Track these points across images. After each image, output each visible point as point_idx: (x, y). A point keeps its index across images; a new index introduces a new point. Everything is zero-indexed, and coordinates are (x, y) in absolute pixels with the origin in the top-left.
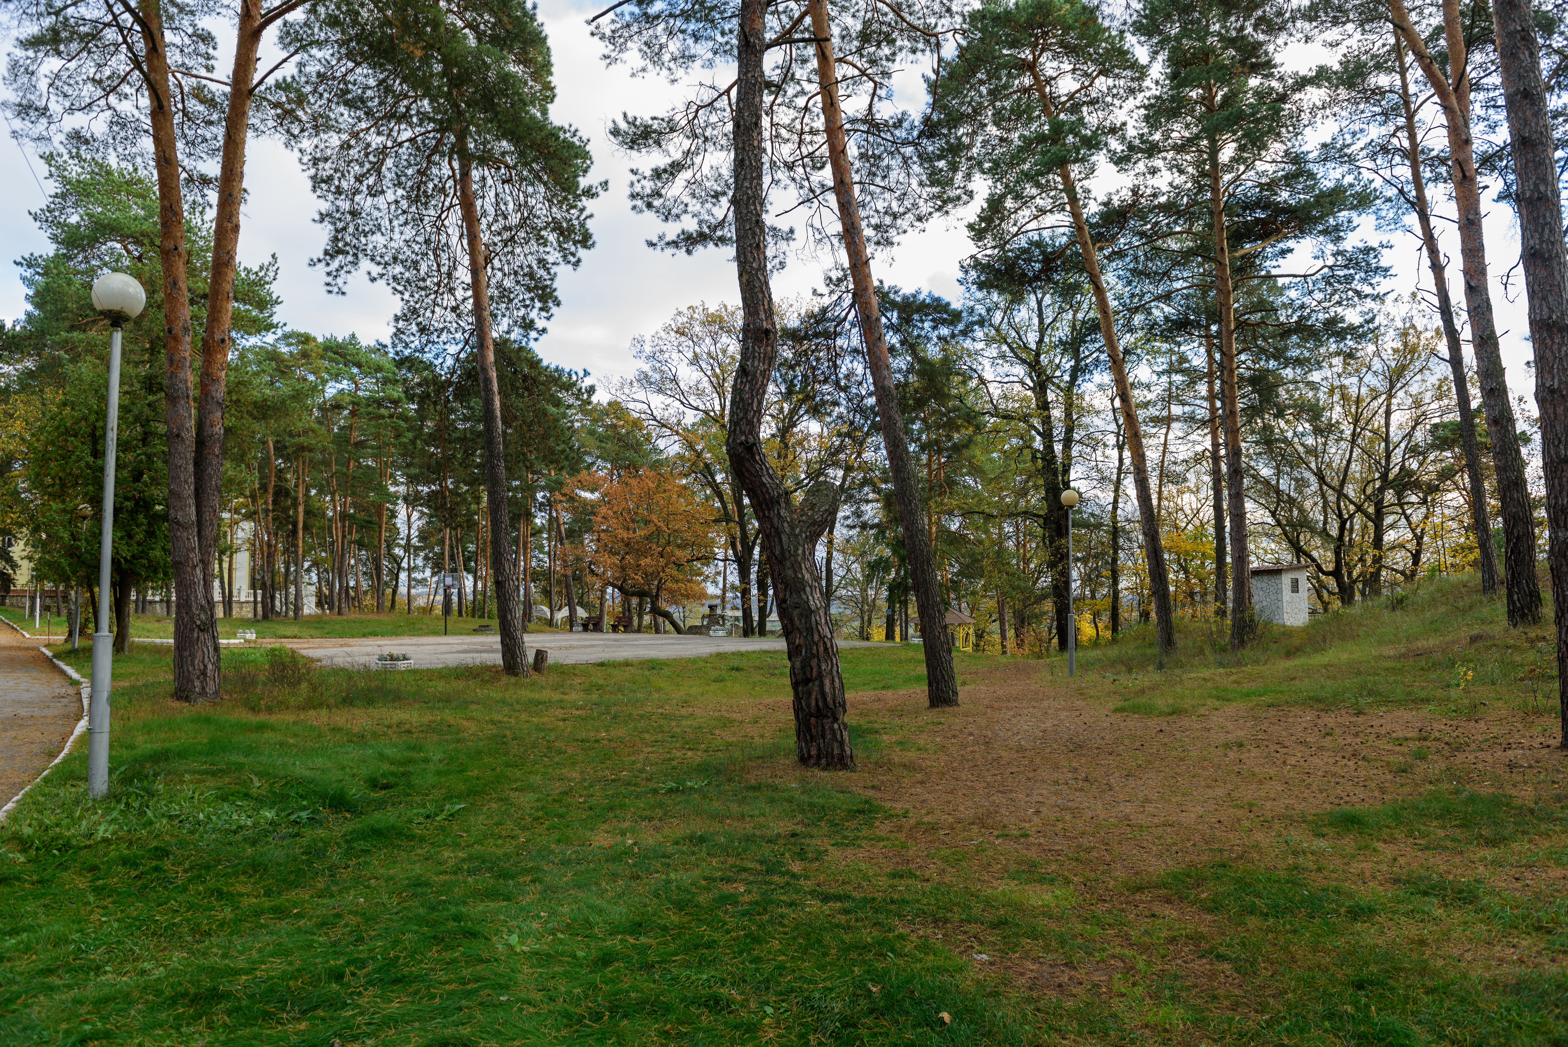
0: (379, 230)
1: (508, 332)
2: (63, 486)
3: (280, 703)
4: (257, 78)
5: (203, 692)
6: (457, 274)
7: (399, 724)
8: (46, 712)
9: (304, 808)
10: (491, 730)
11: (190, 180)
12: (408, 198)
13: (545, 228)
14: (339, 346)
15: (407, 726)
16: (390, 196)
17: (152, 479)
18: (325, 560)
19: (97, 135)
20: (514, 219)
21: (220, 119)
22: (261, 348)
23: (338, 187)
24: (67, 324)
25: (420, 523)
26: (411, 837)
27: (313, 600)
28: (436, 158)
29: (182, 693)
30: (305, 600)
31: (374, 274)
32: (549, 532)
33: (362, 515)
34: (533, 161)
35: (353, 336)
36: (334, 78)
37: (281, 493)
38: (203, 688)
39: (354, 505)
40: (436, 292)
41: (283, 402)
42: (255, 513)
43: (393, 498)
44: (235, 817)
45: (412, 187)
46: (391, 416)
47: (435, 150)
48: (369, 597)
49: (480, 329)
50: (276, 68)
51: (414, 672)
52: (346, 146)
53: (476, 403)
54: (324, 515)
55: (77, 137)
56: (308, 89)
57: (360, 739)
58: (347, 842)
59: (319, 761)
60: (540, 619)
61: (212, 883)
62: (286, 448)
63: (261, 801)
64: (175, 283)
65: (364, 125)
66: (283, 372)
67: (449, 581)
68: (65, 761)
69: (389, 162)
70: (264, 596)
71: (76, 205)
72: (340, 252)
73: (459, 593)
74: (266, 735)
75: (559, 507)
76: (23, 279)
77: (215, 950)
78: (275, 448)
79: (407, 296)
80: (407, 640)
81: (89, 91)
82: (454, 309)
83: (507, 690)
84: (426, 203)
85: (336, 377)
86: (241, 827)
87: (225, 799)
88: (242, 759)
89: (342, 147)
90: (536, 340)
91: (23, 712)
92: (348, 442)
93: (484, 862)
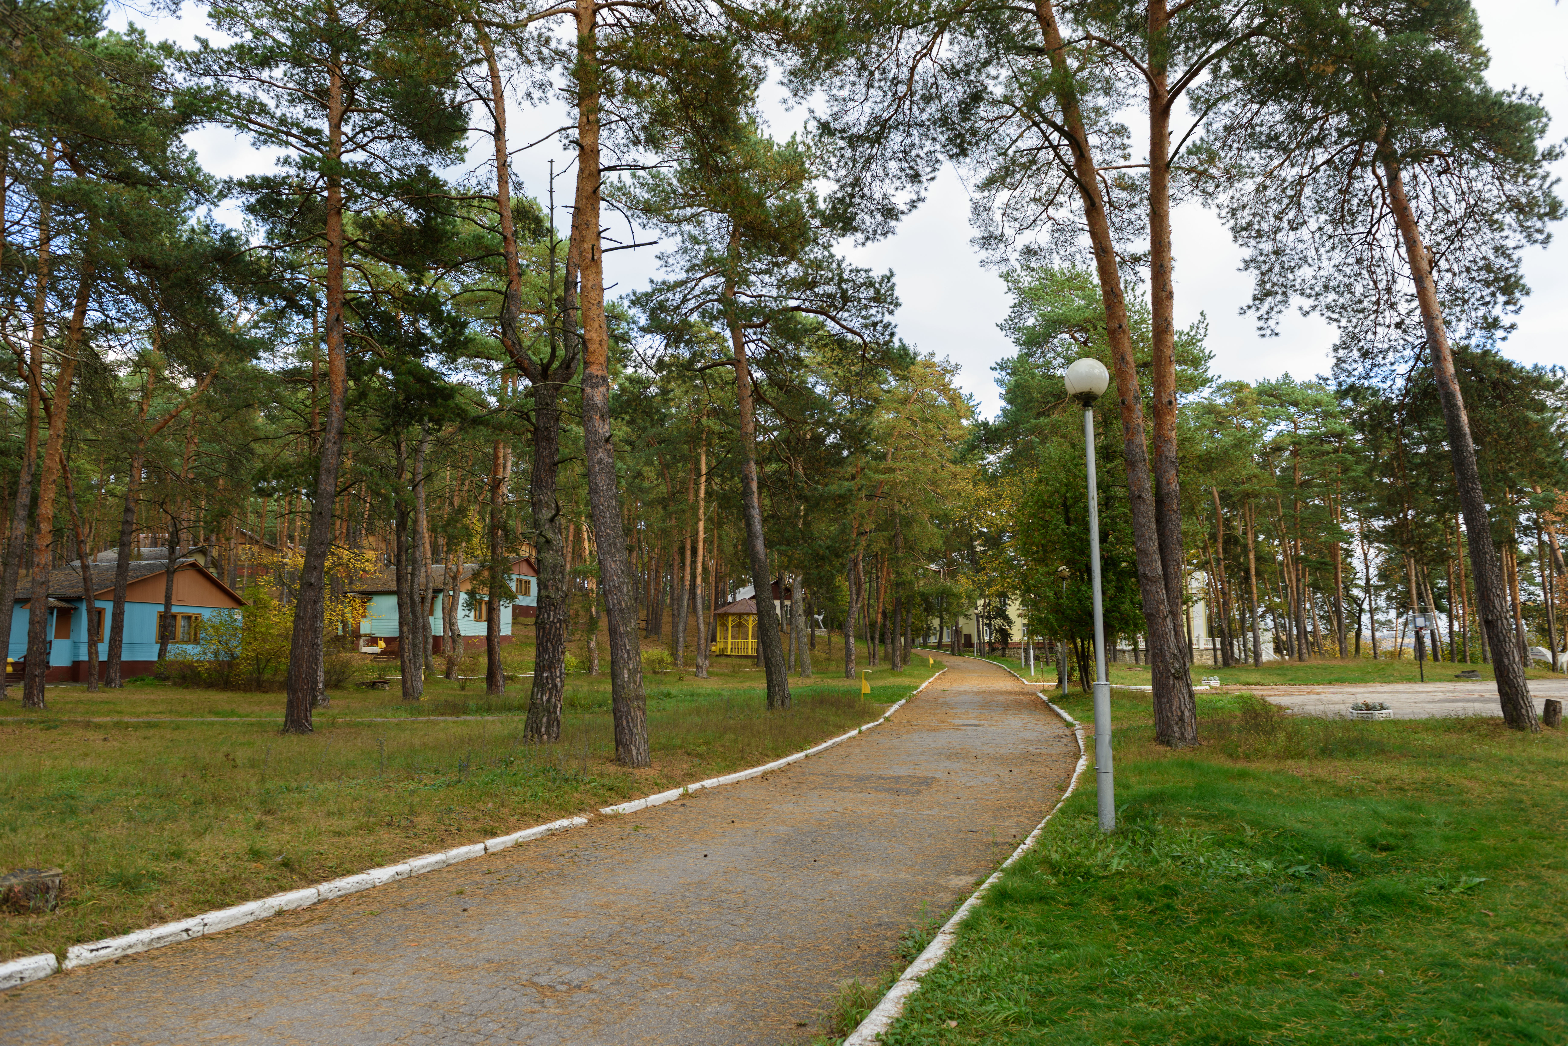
0: (1306, 262)
1: (1468, 337)
2: (1045, 552)
3: (1257, 751)
4: (1171, 150)
5: (1182, 738)
6: (1396, 287)
7: (1389, 780)
8: (1051, 750)
9: (1302, 863)
10: (1500, 793)
11: (1124, 262)
12: (1332, 221)
13: (1499, 210)
14: (1273, 388)
15: (1398, 783)
16: (1313, 225)
17: (1117, 538)
18: (1279, 605)
19: (1043, 245)
20: (1458, 210)
21: (1141, 200)
22: (1198, 403)
23: (1258, 231)
24: (1035, 412)
25: (1378, 561)
26: (1426, 909)
27: (1271, 646)
28: (1358, 171)
29: (1164, 737)
30: (1263, 647)
31: (1306, 308)
32: (1540, 559)
33: (1314, 557)
34: (1474, 139)
35: (1287, 375)
36: (1241, 126)
37: (1230, 541)
38: (1182, 734)
39: (1304, 547)
40: (1376, 311)
41: (1226, 452)
42: (1207, 563)
43: (1348, 537)
44: (1233, 864)
45: (1335, 210)
46: (1336, 451)
47: (1355, 164)
48: (1328, 642)
49: (1433, 339)
50: (1188, 135)
51: (1395, 722)
52: (1262, 188)
53: (1437, 423)
54: (1274, 559)
55: (1029, 252)
56: (1218, 144)
57: (1348, 793)
58: (1354, 904)
59: (1309, 815)
60: (1538, 662)
61: (1221, 929)
62: (1231, 496)
63: (1257, 851)
64: (1123, 358)
65: (1276, 162)
66: (1221, 424)
67: (1420, 622)
68: (1074, 795)
69: (1308, 191)
70: (1222, 643)
71: (1031, 309)
72: (1268, 294)
73: (1433, 634)
74: (1248, 783)
75: (1552, 528)
76: (997, 381)
77: (1235, 997)
78: (1221, 498)
79: (1344, 322)
80: (1378, 687)
81: (1033, 210)
82: (1398, 325)
83: (1512, 747)
84: (1353, 222)
85: (1273, 420)
86: (1241, 876)
87: (1221, 844)
88: (1232, 807)
89: (1257, 190)
90: (1504, 339)
91: (1033, 749)
92: (1292, 483)
93: (1523, 949)
